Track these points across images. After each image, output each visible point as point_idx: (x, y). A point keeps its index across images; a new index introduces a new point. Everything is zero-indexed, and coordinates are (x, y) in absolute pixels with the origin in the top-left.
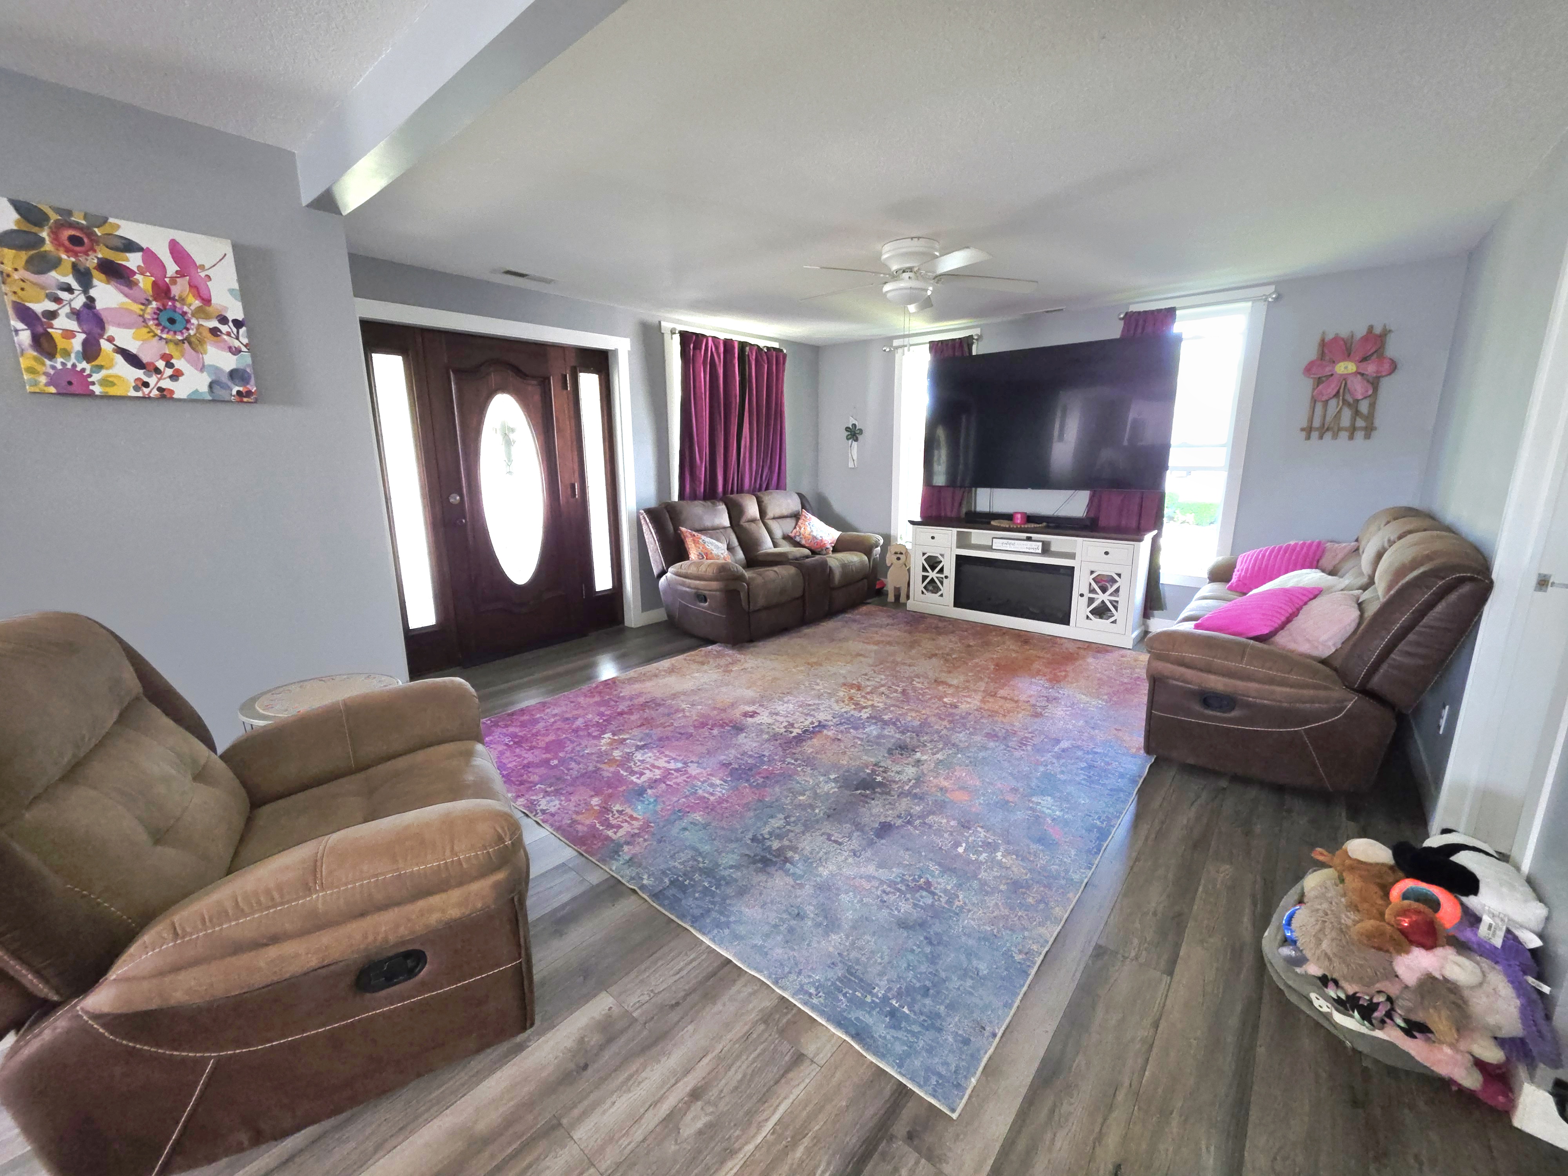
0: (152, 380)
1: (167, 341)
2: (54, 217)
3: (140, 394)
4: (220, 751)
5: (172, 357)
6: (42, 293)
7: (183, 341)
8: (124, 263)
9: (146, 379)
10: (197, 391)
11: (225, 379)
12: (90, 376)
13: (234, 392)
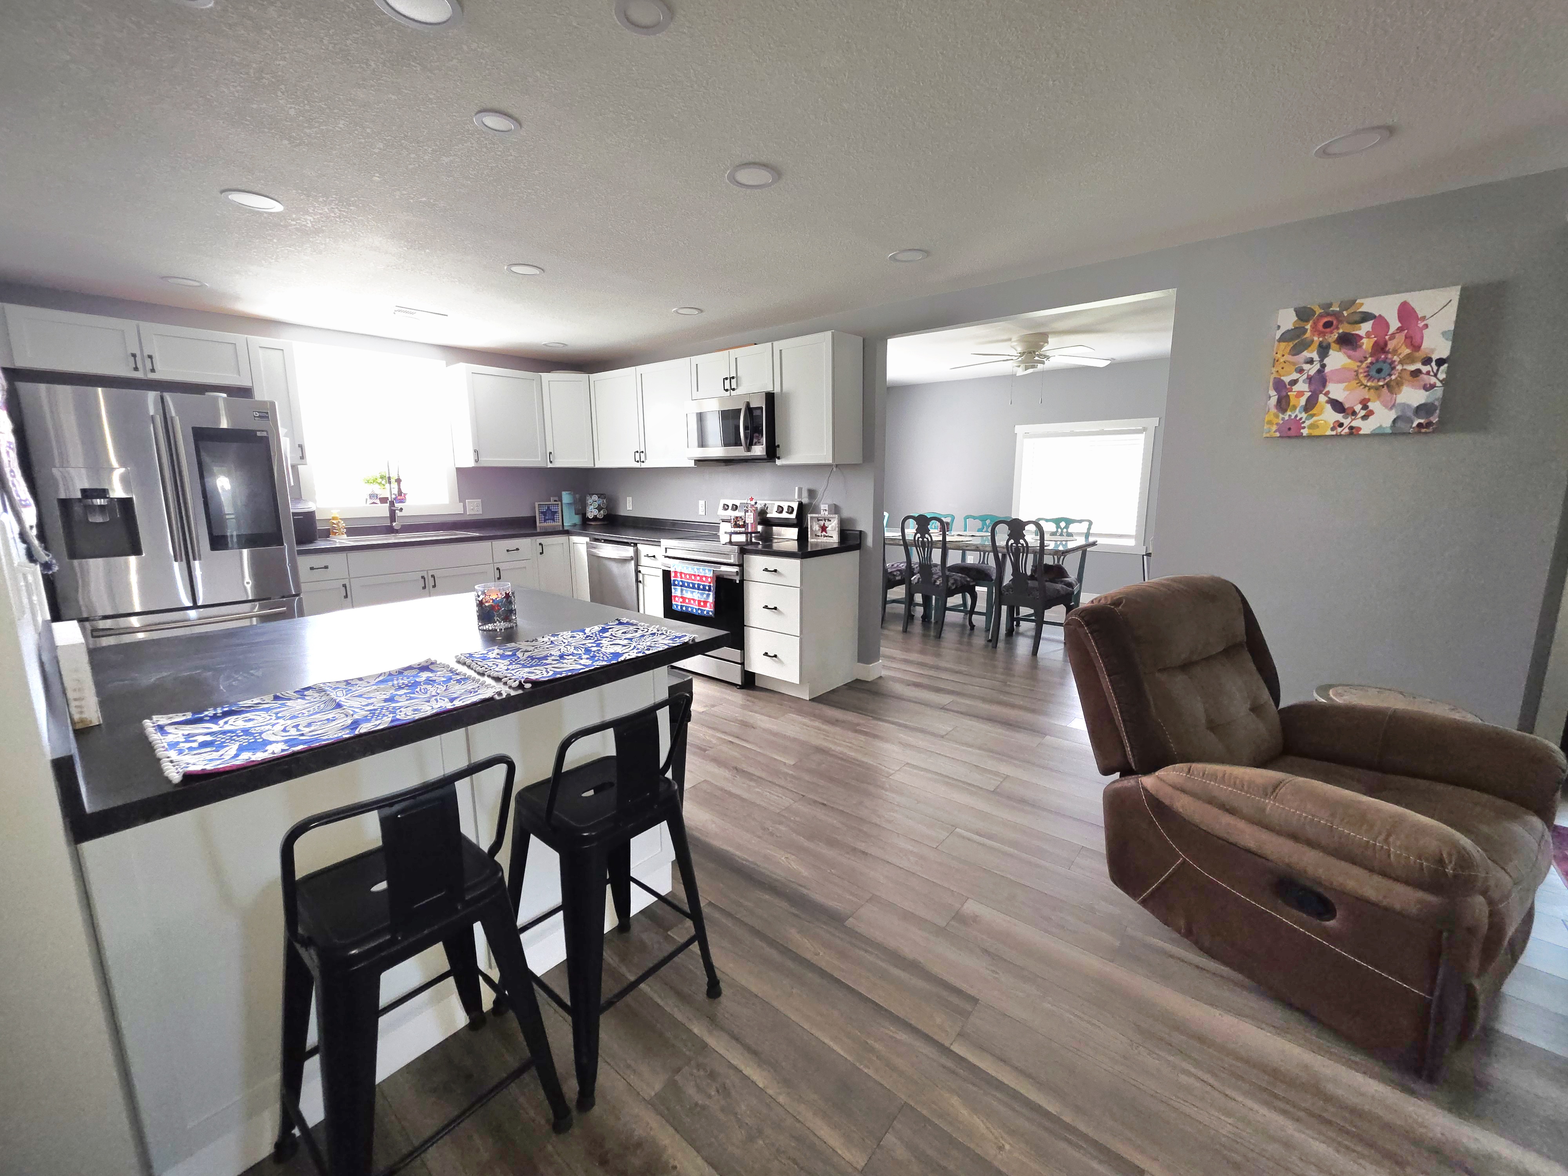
0: (1346, 422)
1: (1370, 388)
2: (1318, 311)
3: (1334, 433)
4: (1282, 705)
5: (1369, 400)
6: (1293, 368)
7: (1383, 386)
8: (1357, 332)
9: (1342, 420)
10: (1381, 426)
11: (1410, 414)
12: (1304, 422)
13: (1414, 425)
